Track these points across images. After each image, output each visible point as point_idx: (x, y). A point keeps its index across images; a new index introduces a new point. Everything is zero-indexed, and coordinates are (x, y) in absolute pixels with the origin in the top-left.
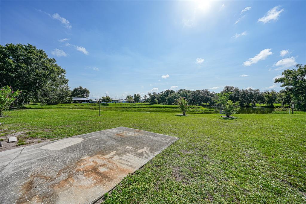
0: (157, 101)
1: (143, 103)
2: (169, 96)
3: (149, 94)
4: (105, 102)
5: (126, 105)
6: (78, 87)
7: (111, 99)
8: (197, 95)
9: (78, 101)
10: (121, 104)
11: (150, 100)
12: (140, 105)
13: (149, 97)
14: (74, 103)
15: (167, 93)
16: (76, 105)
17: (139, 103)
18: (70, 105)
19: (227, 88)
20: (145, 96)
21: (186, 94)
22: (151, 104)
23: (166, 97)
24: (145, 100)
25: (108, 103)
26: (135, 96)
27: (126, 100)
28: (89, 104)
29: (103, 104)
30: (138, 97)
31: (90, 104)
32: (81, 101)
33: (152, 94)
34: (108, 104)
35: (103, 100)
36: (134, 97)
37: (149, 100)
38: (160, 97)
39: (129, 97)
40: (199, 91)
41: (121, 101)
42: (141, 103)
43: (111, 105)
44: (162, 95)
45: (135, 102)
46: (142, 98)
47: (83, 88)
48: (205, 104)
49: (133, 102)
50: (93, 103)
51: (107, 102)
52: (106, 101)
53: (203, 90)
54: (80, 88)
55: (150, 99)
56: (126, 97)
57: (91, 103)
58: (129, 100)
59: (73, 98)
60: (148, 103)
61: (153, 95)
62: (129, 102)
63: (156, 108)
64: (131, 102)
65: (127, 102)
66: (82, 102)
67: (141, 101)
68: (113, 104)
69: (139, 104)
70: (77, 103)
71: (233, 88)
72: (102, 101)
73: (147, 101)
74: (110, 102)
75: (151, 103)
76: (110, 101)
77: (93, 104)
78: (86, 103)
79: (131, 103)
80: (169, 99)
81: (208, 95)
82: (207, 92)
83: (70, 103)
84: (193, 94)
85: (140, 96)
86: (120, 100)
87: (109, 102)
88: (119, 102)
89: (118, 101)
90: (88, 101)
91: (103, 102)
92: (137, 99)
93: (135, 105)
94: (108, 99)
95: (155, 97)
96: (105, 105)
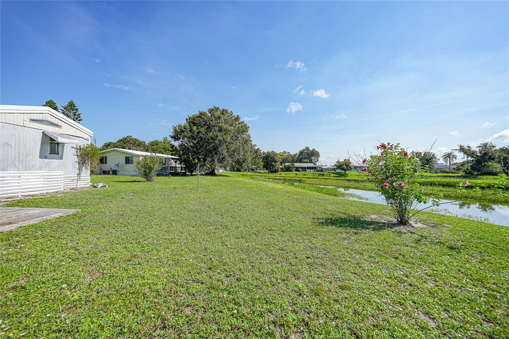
3: (463, 149)
4: (341, 169)
6: (304, 148)
7: (352, 164)
9: (301, 168)
13: (461, 157)
14: (296, 170)
16: (297, 174)
18: (290, 174)
20: (448, 156)
25: (347, 172)
28: (314, 172)
29: (338, 173)
31: (317, 172)
32: (305, 168)
33: (475, 149)
34: (347, 174)
35: (338, 167)
42: (436, 173)
43: (351, 175)
47: (311, 149)
50: (322, 171)
52: (343, 168)
54: (307, 150)
57: (319, 171)
59: (295, 164)
66: (307, 170)
70: (299, 171)
72: (337, 169)
75: (470, 173)
76: (350, 167)
77: (321, 173)
78: (312, 171)
83: (292, 171)
87: (348, 170)
90: (315, 168)
91: (338, 171)
94: (346, 165)
95: (487, 157)
96: (340, 175)
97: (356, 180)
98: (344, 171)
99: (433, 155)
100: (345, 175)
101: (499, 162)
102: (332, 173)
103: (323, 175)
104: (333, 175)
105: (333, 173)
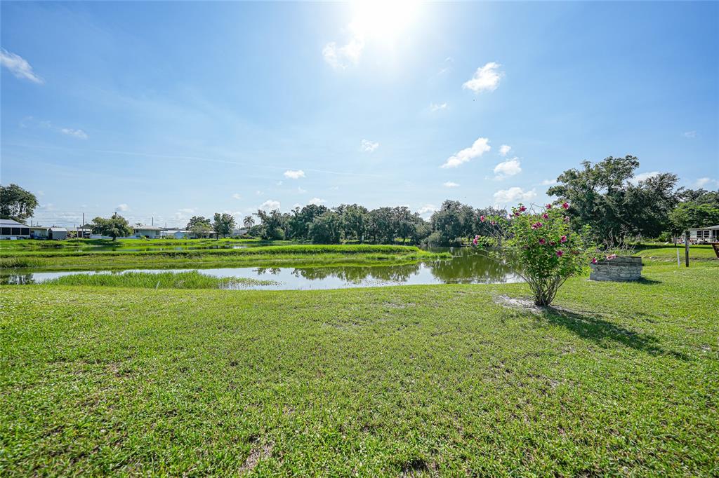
0: (282, 232)
1: (242, 238)
2: (317, 220)
3: (261, 214)
4: (105, 234)
5: (185, 244)
7: (129, 225)
8: (384, 219)
10: (169, 241)
11: (264, 232)
12: (232, 243)
13: (258, 221)
15: (311, 212)
17: (228, 239)
19: (448, 205)
20: (248, 220)
21: (360, 217)
22: (265, 241)
23: (306, 222)
24: (245, 232)
25: (118, 240)
26: (217, 217)
27: (187, 229)
28: (26, 242)
29: (98, 242)
30: (225, 223)
31: (34, 242)
33: (269, 215)
34: (118, 244)
35: (96, 230)
36: (213, 222)
37: (260, 230)
38: (291, 223)
39: (195, 221)
40: (388, 209)
41: (169, 231)
42: (237, 238)
43: (129, 245)
44: (295, 219)
45: (218, 234)
46: (239, 224)
48: (402, 240)
49: (211, 236)
50: (49, 238)
51: (113, 235)
52: (110, 232)
53: (397, 208)
55: (265, 228)
56: (189, 221)
57: (39, 238)
58: (198, 229)
60: (258, 239)
61: (271, 216)
62: (199, 236)
63: (293, 256)
64: (205, 237)
65: (190, 234)
67: (236, 234)
68: (139, 241)
69: (231, 240)
71: (459, 204)
72: (94, 233)
73: (253, 232)
74: (127, 234)
75: (266, 238)
76: (126, 231)
77: (47, 242)
78: (14, 238)
79: (204, 240)
80: (316, 227)
81: (407, 219)
82: (404, 213)
84: (376, 217)
85: (231, 220)
86: (167, 230)
87: (121, 235)
88: (163, 237)
89: (157, 232)
90: (26, 231)
91: (99, 237)
92: (224, 226)
93: (216, 243)
94: (116, 226)
95: (276, 223)
96: (105, 245)
97: (185, 254)
98: (112, 239)
99: (232, 218)
100: (114, 246)
101: (283, 229)
102: (81, 241)
103: (57, 247)
104: (87, 246)
105: (87, 243)
